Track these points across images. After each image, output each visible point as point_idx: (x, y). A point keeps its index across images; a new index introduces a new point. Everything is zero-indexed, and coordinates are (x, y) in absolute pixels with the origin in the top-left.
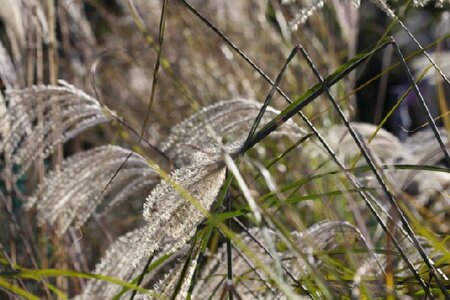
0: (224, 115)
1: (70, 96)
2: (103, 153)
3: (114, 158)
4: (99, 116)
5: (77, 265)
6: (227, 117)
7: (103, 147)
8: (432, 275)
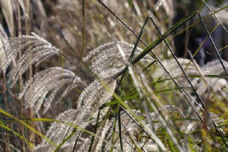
0: (114, 50)
1: (36, 41)
2: (53, 71)
3: (59, 73)
4: (51, 51)
5: (39, 129)
6: (115, 50)
7: (53, 68)
8: (217, 131)
